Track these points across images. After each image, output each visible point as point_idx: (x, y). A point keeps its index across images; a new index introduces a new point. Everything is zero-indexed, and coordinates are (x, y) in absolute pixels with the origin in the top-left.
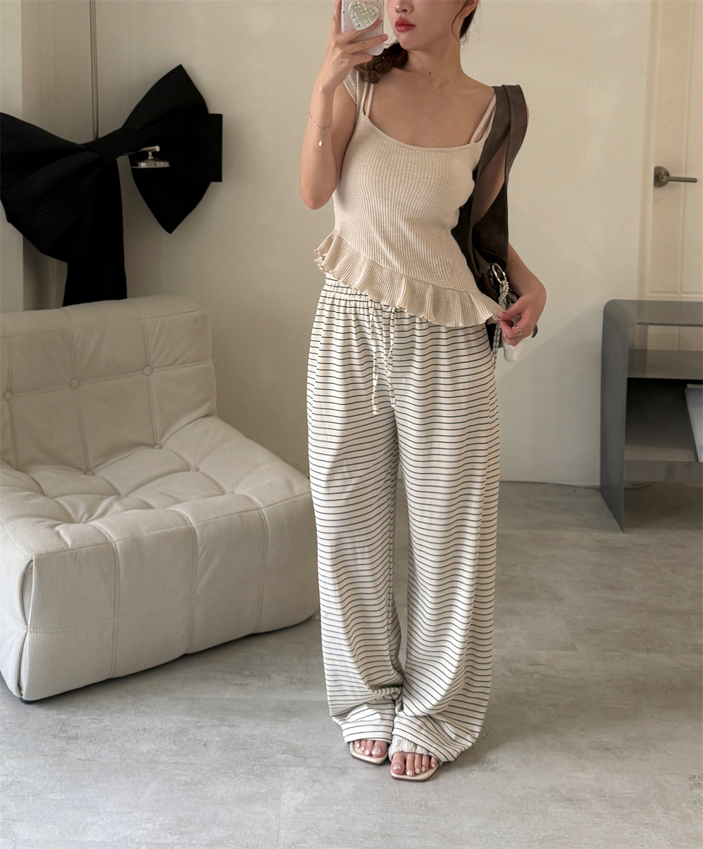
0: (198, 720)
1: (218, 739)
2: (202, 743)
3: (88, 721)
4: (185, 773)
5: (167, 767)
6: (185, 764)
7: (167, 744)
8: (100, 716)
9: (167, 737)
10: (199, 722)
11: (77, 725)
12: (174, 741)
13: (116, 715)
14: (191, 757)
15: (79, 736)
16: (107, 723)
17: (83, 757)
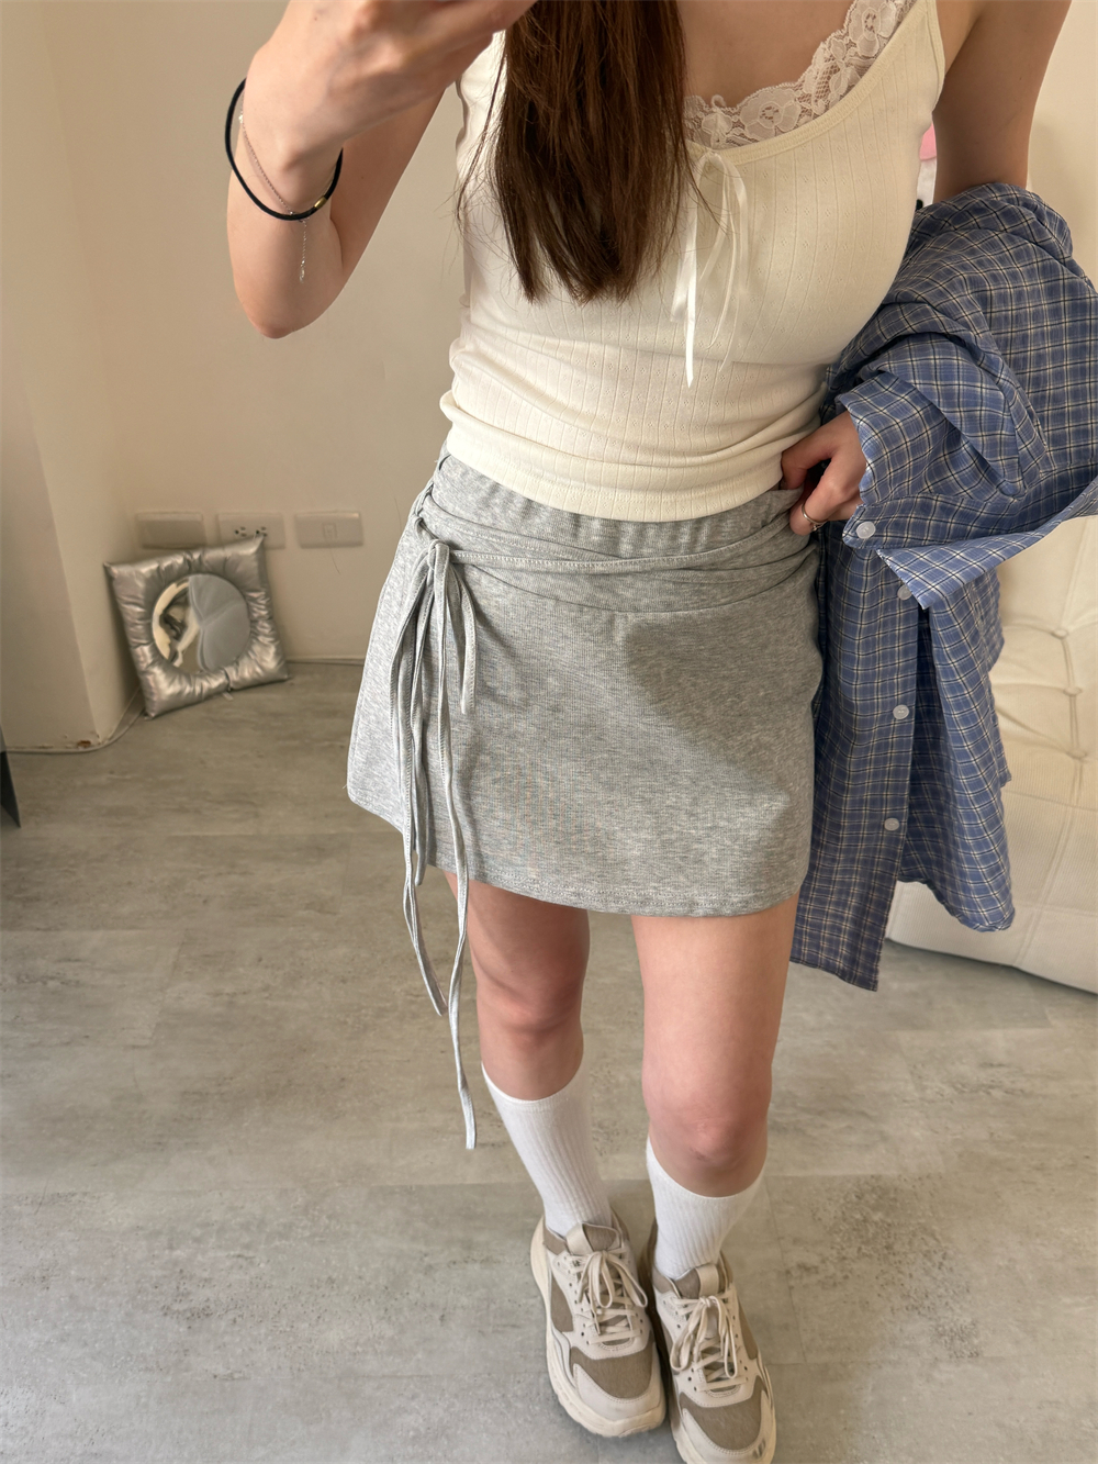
0: (424, 1249)
1: (464, 1301)
2: (437, 1316)
3: (228, 1263)
4: (414, 1404)
5: (378, 1388)
6: (411, 1377)
7: (374, 1321)
8: (247, 1247)
9: (373, 1302)
10: (426, 1255)
11: (206, 1275)
12: (386, 1310)
13: (277, 1243)
14: (420, 1356)
15: (212, 1306)
16: (262, 1265)
17: (221, 1371)
